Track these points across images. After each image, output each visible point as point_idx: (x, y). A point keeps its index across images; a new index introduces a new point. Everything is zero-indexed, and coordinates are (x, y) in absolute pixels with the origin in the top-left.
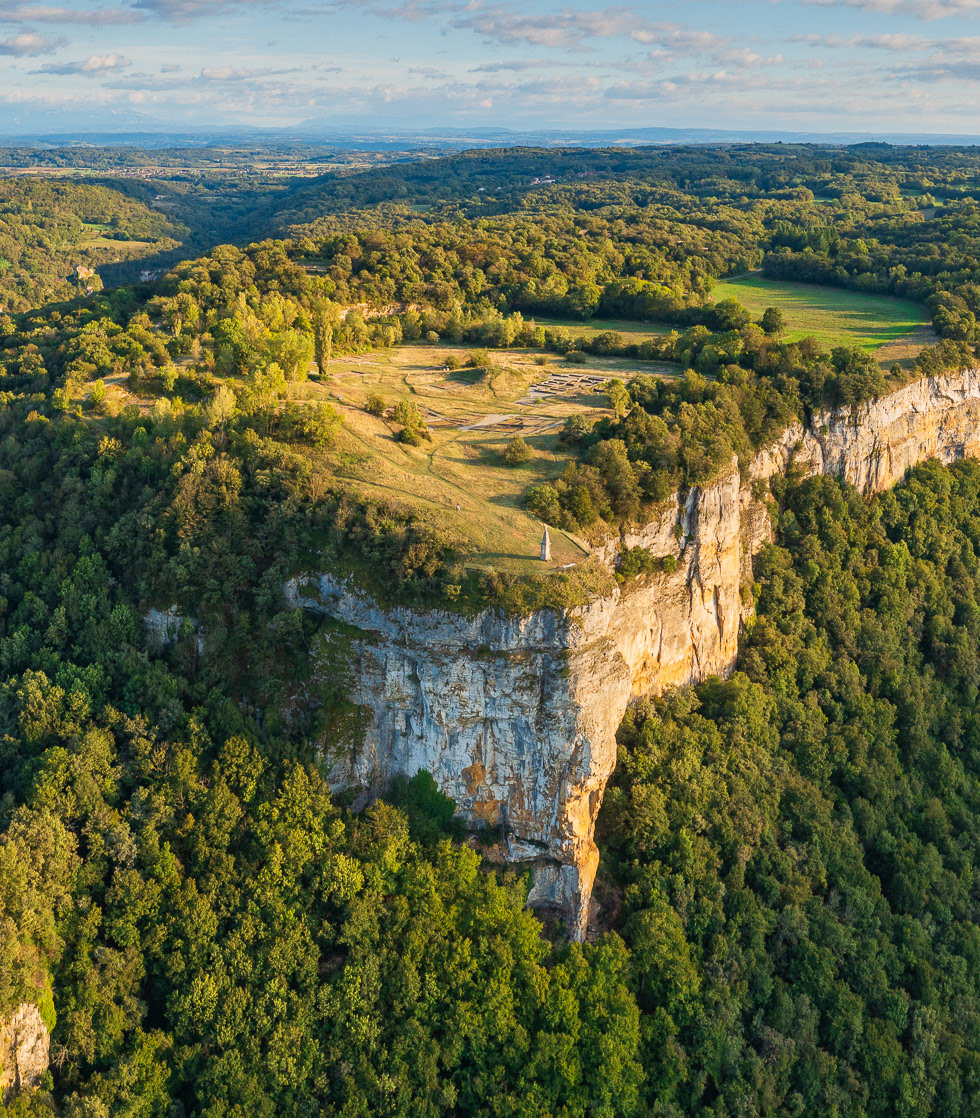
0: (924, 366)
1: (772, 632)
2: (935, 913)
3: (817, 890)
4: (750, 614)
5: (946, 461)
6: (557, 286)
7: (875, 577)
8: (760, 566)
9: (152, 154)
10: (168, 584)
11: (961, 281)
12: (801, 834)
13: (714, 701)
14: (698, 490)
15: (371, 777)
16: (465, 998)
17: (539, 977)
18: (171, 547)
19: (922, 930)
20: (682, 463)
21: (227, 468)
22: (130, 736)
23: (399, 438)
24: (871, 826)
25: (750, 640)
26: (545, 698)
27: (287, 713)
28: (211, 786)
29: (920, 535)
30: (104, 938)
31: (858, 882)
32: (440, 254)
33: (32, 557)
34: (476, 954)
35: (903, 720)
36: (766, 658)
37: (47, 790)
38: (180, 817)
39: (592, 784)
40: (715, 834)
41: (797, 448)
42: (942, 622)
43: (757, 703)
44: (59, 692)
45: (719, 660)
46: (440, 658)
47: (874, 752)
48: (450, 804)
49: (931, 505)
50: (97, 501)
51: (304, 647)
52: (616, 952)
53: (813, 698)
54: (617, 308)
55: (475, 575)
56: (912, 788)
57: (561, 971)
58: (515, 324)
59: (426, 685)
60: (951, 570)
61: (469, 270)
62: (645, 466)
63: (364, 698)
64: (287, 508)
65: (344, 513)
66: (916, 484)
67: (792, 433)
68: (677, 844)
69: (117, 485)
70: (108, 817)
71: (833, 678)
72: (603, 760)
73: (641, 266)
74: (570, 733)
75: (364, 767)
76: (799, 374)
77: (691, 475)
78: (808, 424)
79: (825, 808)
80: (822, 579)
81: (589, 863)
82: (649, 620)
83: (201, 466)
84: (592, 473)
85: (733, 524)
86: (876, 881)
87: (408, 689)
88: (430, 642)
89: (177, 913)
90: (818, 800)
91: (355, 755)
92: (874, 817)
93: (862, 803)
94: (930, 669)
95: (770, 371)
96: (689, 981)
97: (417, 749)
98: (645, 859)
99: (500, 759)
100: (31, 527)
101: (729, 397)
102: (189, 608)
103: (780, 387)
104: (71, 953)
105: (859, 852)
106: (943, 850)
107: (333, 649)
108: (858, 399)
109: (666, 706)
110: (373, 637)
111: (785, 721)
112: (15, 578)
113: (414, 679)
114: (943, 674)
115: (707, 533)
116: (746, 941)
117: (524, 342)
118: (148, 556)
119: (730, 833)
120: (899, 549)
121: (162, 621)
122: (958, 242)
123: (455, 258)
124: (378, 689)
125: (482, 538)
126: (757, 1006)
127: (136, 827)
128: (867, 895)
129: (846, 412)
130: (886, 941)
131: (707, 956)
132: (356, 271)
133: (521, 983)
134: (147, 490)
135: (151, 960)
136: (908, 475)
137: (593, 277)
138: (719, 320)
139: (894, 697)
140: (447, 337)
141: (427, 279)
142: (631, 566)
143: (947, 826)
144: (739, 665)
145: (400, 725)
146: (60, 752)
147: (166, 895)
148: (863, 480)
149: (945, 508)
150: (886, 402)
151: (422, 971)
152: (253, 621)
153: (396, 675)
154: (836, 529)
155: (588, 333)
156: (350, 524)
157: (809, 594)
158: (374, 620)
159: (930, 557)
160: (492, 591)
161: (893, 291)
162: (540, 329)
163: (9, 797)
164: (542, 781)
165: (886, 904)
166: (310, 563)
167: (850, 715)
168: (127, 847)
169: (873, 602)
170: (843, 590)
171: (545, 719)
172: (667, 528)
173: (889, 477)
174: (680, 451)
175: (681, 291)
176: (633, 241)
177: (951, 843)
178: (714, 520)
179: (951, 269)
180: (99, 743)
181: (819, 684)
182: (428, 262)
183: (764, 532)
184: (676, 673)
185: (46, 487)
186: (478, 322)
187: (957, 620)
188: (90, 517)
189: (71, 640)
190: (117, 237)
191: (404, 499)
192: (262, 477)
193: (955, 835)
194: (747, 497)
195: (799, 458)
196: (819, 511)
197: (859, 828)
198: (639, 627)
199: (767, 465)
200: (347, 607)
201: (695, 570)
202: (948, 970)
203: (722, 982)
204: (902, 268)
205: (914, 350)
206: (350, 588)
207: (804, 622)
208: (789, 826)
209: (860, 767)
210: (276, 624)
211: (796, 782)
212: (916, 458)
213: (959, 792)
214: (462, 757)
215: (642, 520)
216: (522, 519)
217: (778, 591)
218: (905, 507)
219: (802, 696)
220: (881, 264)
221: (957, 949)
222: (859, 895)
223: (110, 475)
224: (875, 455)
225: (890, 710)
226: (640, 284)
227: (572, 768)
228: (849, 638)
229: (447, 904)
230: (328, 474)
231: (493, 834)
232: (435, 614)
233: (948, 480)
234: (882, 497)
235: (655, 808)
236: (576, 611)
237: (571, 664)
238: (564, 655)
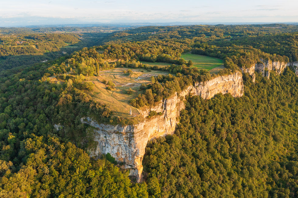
0: (220, 74)
1: (182, 127)
2: (210, 181)
3: (187, 176)
4: (178, 123)
5: (224, 93)
6: (148, 55)
7: (205, 116)
8: (181, 114)
10: (57, 120)
11: (232, 55)
12: (184, 165)
13: (169, 139)
14: (166, 100)
15: (99, 154)
16: (115, 193)
17: (129, 190)
18: (58, 113)
19: (207, 184)
20: (163, 94)
21: (69, 96)
22: (49, 149)
23: (107, 88)
24: (199, 164)
25: (178, 128)
26: (130, 141)
27: (82, 143)
28: (65, 158)
29: (216, 108)
31: (195, 175)
32: (126, 49)
33: (31, 115)
34: (117, 186)
35: (208, 145)
36: (180, 131)
38: (58, 164)
39: (140, 156)
40: (166, 164)
41: (191, 90)
42: (218, 126)
43: (178, 141)
44: (34, 142)
45: (171, 132)
46: (110, 133)
47: (201, 150)
48: (114, 159)
49: (219, 102)
50: (44, 103)
51: (85, 131)
52: (145, 186)
53: (189, 140)
54: (160, 60)
55: (116, 118)
56: (209, 158)
57: (133, 188)
58: (138, 63)
59: (107, 138)
60: (222, 116)
61: (131, 52)
62: (156, 94)
63: (97, 140)
64: (80, 104)
65: (91, 105)
66: (216, 98)
67: (190, 87)
68: (158, 166)
69: (49, 100)
70: (42, 165)
71: (194, 136)
72: (142, 153)
73: (166, 51)
74: (135, 148)
75: (97, 152)
76: (192, 75)
77: (165, 97)
78: (194, 85)
79: (189, 161)
80: (193, 117)
81: (140, 170)
82: (156, 124)
83: (64, 96)
84: (144, 96)
85: (174, 106)
86: (199, 175)
87: (105, 139)
88: (107, 130)
90: (188, 159)
91: (95, 150)
92: (200, 162)
93: (197, 159)
94: (215, 135)
95: (187, 74)
96: (158, 190)
97: (107, 149)
98: (152, 168)
99: (123, 151)
100: (31, 109)
101: (177, 80)
102: (62, 124)
103: (188, 78)
105: (196, 169)
106: (213, 170)
107: (90, 131)
108: (205, 80)
109: (159, 140)
110: (97, 129)
111: (183, 144)
112: (27, 119)
113: (105, 137)
114: (218, 136)
115: (168, 108)
116: (171, 184)
117: (140, 67)
118: (53, 114)
119: (169, 164)
120: (211, 112)
121: (57, 127)
122: (233, 46)
123: (129, 49)
124: (99, 139)
125: (119, 110)
126: (173, 195)
127: (49, 166)
128: (197, 177)
129: (202, 83)
130: (199, 186)
131: (163, 186)
132: (109, 52)
133: (126, 191)
134: (54, 101)
136: (215, 96)
137: (156, 52)
138: (179, 63)
139: (206, 140)
140: (125, 66)
141: (123, 54)
142: (152, 115)
143: (215, 165)
144: (175, 132)
145: (104, 145)
146: (32, 154)
148: (205, 97)
149: (222, 103)
150: (210, 82)
151: (106, 190)
152: (74, 126)
153: (102, 136)
154: (198, 107)
155: (152, 65)
156: (93, 107)
157: (191, 119)
158: (97, 126)
159: (218, 113)
160: (119, 121)
161: (217, 57)
162: (143, 64)
164: (130, 155)
165: (200, 179)
166: (85, 115)
167: (197, 143)
168: (47, 170)
169: (204, 121)
170: (198, 119)
171: (130, 145)
172: (160, 107)
173: (211, 96)
174: (163, 92)
175: (173, 56)
176: (166, 46)
177: (215, 169)
178: (170, 105)
179: (230, 52)
181: (191, 137)
182: (123, 51)
183: (183, 107)
184: (162, 134)
185: (35, 100)
186: (132, 63)
187: (222, 126)
188: (43, 106)
189: (38, 131)
190: (72, 45)
191: (104, 102)
192: (76, 98)
193: (216, 167)
194: (179, 100)
195: (191, 92)
196: (195, 102)
197: (196, 163)
198: (154, 126)
199: (184, 94)
200: (92, 123)
201: (166, 115)
202: (211, 193)
203: (165, 191)
204: (220, 52)
205: (219, 69)
206: (93, 120)
207: (189, 125)
208: (182, 163)
209: (198, 153)
210: (79, 126)
211: (184, 155)
212: (217, 92)
213: (218, 159)
214: (115, 151)
215: (154, 105)
216: (128, 106)
217: (184, 118)
218: (214, 103)
219: (188, 139)
220: (216, 51)
221: (214, 189)
222: (195, 177)
223: (47, 98)
224: (208, 92)
225: (205, 143)
226: (164, 55)
227: (136, 153)
228: (199, 129)
229: (112, 177)
230: (90, 97)
231: (123, 164)
232: (108, 125)
233: (223, 97)
234: (209, 100)
235: (154, 160)
236: (136, 125)
237: (135, 135)
238: (133, 133)
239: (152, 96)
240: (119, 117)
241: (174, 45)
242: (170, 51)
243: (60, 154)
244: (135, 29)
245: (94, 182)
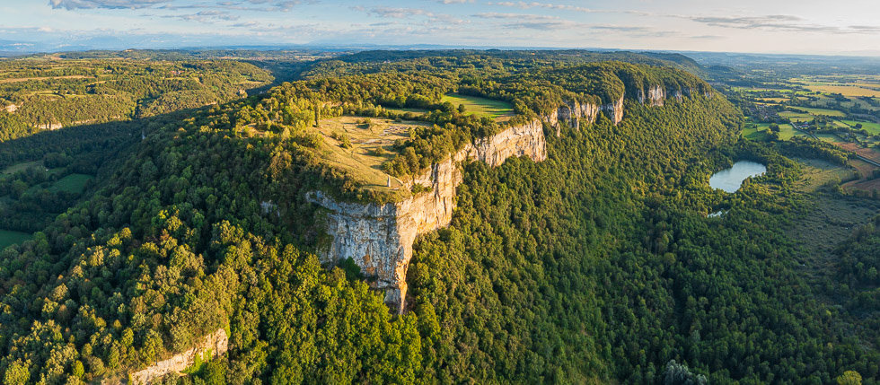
0: (511, 123)
1: (462, 213)
2: (516, 305)
3: (478, 298)
4: (455, 207)
5: (518, 156)
6: (392, 96)
7: (495, 195)
8: (458, 190)
9: (263, 52)
10: (268, 193)
11: (523, 95)
12: (472, 280)
13: (444, 236)
14: (438, 164)
15: (333, 258)
16: (364, 333)
17: (388, 327)
18: (269, 180)
19: (511, 311)
20: (433, 155)
21: (287, 154)
22: (256, 243)
23: (342, 146)
24: (495, 278)
25: (456, 215)
26: (389, 233)
27: (306, 237)
28: (282, 260)
29: (510, 181)
30: (246, 308)
31: (491, 295)
32: (354, 86)
33: (226, 183)
34: (367, 318)
35: (505, 242)
36: (461, 221)
37: (229, 259)
38: (272, 270)
39: (404, 262)
40: (444, 279)
41: (470, 151)
42: (518, 210)
43: (458, 236)
44: (234, 228)
45: (445, 222)
46: (355, 219)
47: (495, 253)
48: (359, 268)
49: (513, 170)
50: (246, 165)
51: (312, 215)
52: (413, 318)
53: (476, 235)
54: (412, 104)
55: (366, 191)
56: (508, 265)
57: (395, 324)
58: (379, 109)
59: (351, 228)
60: (520, 193)
61: (364, 91)
62: (421, 156)
63: (332, 233)
64: (306, 169)
65: (324, 170)
66: (508, 164)
67: (468, 146)
68: (432, 283)
69: (252, 160)
70: (249, 269)
71: (482, 228)
72: (408, 254)
73: (419, 90)
74: (397, 244)
75: (331, 256)
76: (470, 126)
77: (436, 159)
78: (473, 143)
79: (480, 271)
80: (478, 195)
81: (404, 288)
82: (423, 208)
83: (279, 154)
84: (404, 158)
85: (449, 176)
86: (497, 295)
87: (345, 230)
88: (352, 214)
89: (271, 302)
90: (478, 269)
91: (328, 251)
92: (496, 274)
93: (492, 269)
94: (514, 226)
95: (461, 125)
96: (436, 327)
97: (348, 249)
98: (422, 287)
99: (375, 253)
100: (225, 173)
101: (447, 133)
102: (275, 202)
103: (464, 130)
104: (236, 313)
105: (491, 286)
106: (518, 285)
107: (321, 216)
108: (490, 134)
109: (428, 237)
110: (334, 212)
111: (467, 242)
112: (220, 190)
113: (347, 226)
114: (518, 227)
115: (441, 179)
116: (455, 315)
117: (382, 115)
118: (262, 183)
119: (450, 279)
120: (504, 186)
121: (266, 205)
123: (358, 86)
124: (335, 230)
125: (369, 181)
126: (459, 336)
127: (258, 273)
128: (494, 299)
129: (485, 139)
130: (500, 314)
131: (442, 320)
132: (328, 91)
133: (382, 327)
134: (262, 162)
135: (262, 317)
136: (506, 160)
137: (404, 92)
138: (444, 108)
139: (502, 234)
140: (357, 114)
141: (351, 94)
142: (416, 190)
143: (519, 277)
144: (452, 223)
145: (343, 242)
146: (234, 247)
147: (267, 296)
148: (491, 163)
149: (518, 172)
150: (498, 136)
151: (351, 324)
152: (296, 205)
153: (341, 225)
154: (483, 179)
155: (402, 112)
156: (326, 174)
157: (474, 200)
158: (334, 206)
159: (513, 188)
160: (372, 197)
161: (500, 99)
162: (387, 111)
163: (217, 262)
164: (388, 261)
165: (500, 302)
166: (314, 187)
167: (488, 240)
168: (255, 280)
169: (495, 203)
170: (485, 197)
171: (389, 240)
172: (428, 177)
173: (500, 162)
174: (432, 151)
175: (432, 99)
176: (416, 82)
177: (521, 282)
178: (443, 175)
179: (519, 91)
180: (246, 245)
181: (477, 230)
182: (350, 88)
183: (459, 180)
184: (431, 226)
185: (230, 160)
186: (367, 109)
187: (522, 209)
188: (243, 170)
189: (237, 211)
190: (252, 80)
191: (343, 166)
192: (298, 158)
193: (522, 280)
194: (454, 167)
195: (471, 155)
196: (477, 172)
197: (491, 277)
198: (419, 210)
199: (460, 157)
200: (325, 202)
201: (437, 191)
202: (520, 324)
203: (448, 328)
204: (504, 91)
205: (508, 119)
206: (326, 196)
207: (473, 209)
208: (468, 277)
209: (491, 258)
210: (303, 207)
211: (471, 262)
212: (509, 155)
213: (523, 266)
214: (363, 252)
215: (420, 174)
216: (381, 173)
217: (464, 199)
218: (505, 172)
219: (472, 234)
220: (497, 90)
221: (523, 317)
222: (491, 299)
223: (250, 157)
224: (495, 154)
225: (501, 239)
226: (418, 96)
227: (398, 256)
228: (488, 215)
229: (358, 302)
230: (319, 157)
231: (372, 279)
232: (354, 204)
233: (519, 163)
234: (498, 168)
235: (424, 271)
236: (399, 204)
237: (398, 221)
238: (395, 219)
239: (416, 158)
240: (371, 190)
241: (429, 81)
242: (424, 89)
243: (274, 252)
244: (355, 55)
245: (331, 308)
